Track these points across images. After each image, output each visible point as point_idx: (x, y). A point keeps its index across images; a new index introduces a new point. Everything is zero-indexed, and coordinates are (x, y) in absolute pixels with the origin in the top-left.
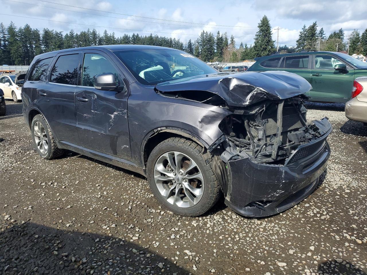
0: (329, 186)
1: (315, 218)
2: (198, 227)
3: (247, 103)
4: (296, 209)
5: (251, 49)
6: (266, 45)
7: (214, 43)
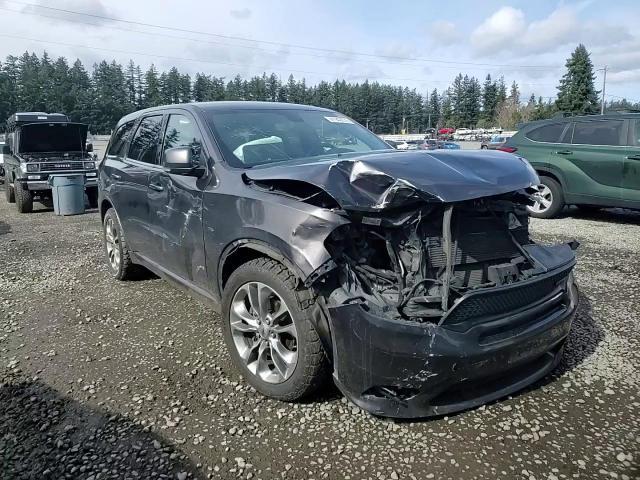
0: (576, 377)
1: (509, 437)
2: (285, 421)
3: (382, 206)
4: (480, 412)
5: (550, 107)
6: (581, 99)
7: (480, 95)
